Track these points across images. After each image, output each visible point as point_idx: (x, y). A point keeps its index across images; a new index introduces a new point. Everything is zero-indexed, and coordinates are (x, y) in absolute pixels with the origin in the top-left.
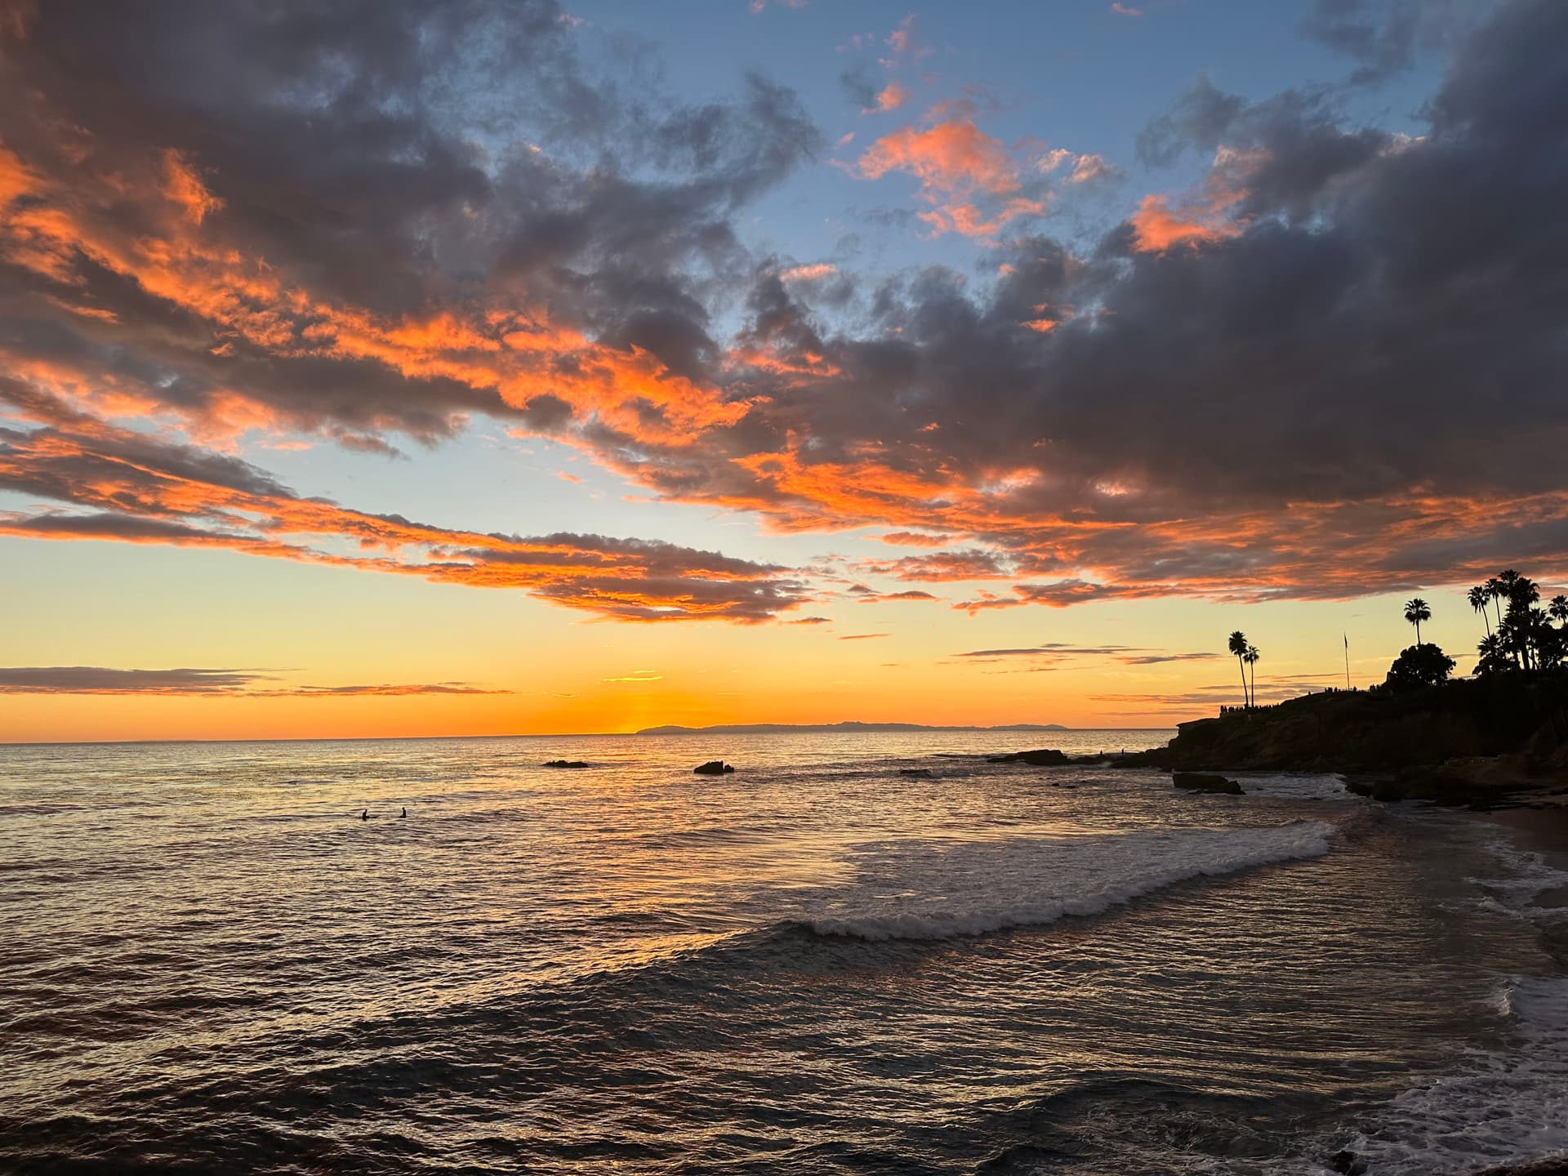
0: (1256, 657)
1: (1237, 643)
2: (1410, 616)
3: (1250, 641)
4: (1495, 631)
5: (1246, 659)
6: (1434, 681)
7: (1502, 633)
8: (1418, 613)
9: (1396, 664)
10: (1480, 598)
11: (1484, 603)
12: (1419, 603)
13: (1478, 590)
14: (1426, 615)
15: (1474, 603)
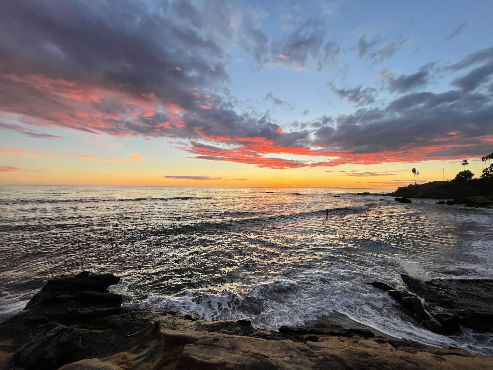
0: (419, 173)
1: (414, 170)
2: (463, 164)
3: (417, 170)
4: (488, 167)
5: (416, 174)
6: (468, 179)
7: (490, 168)
8: (465, 163)
9: (457, 175)
10: (484, 159)
11: (485, 160)
12: (465, 161)
13: (484, 157)
14: (467, 164)
15: (483, 160)
